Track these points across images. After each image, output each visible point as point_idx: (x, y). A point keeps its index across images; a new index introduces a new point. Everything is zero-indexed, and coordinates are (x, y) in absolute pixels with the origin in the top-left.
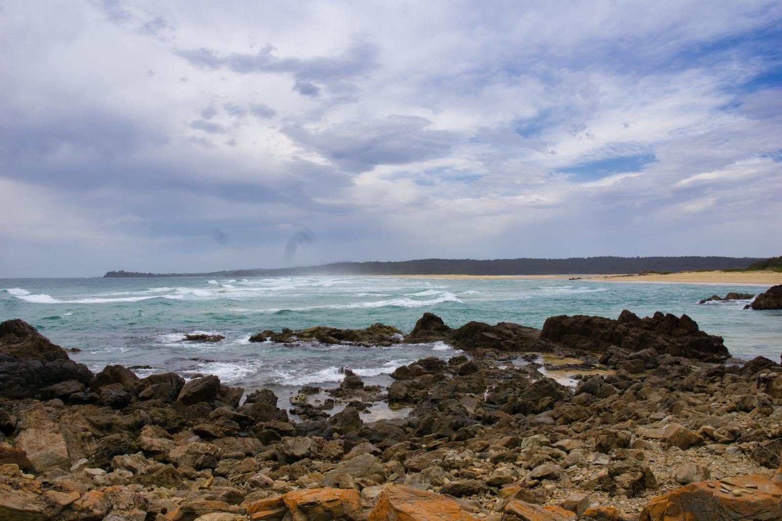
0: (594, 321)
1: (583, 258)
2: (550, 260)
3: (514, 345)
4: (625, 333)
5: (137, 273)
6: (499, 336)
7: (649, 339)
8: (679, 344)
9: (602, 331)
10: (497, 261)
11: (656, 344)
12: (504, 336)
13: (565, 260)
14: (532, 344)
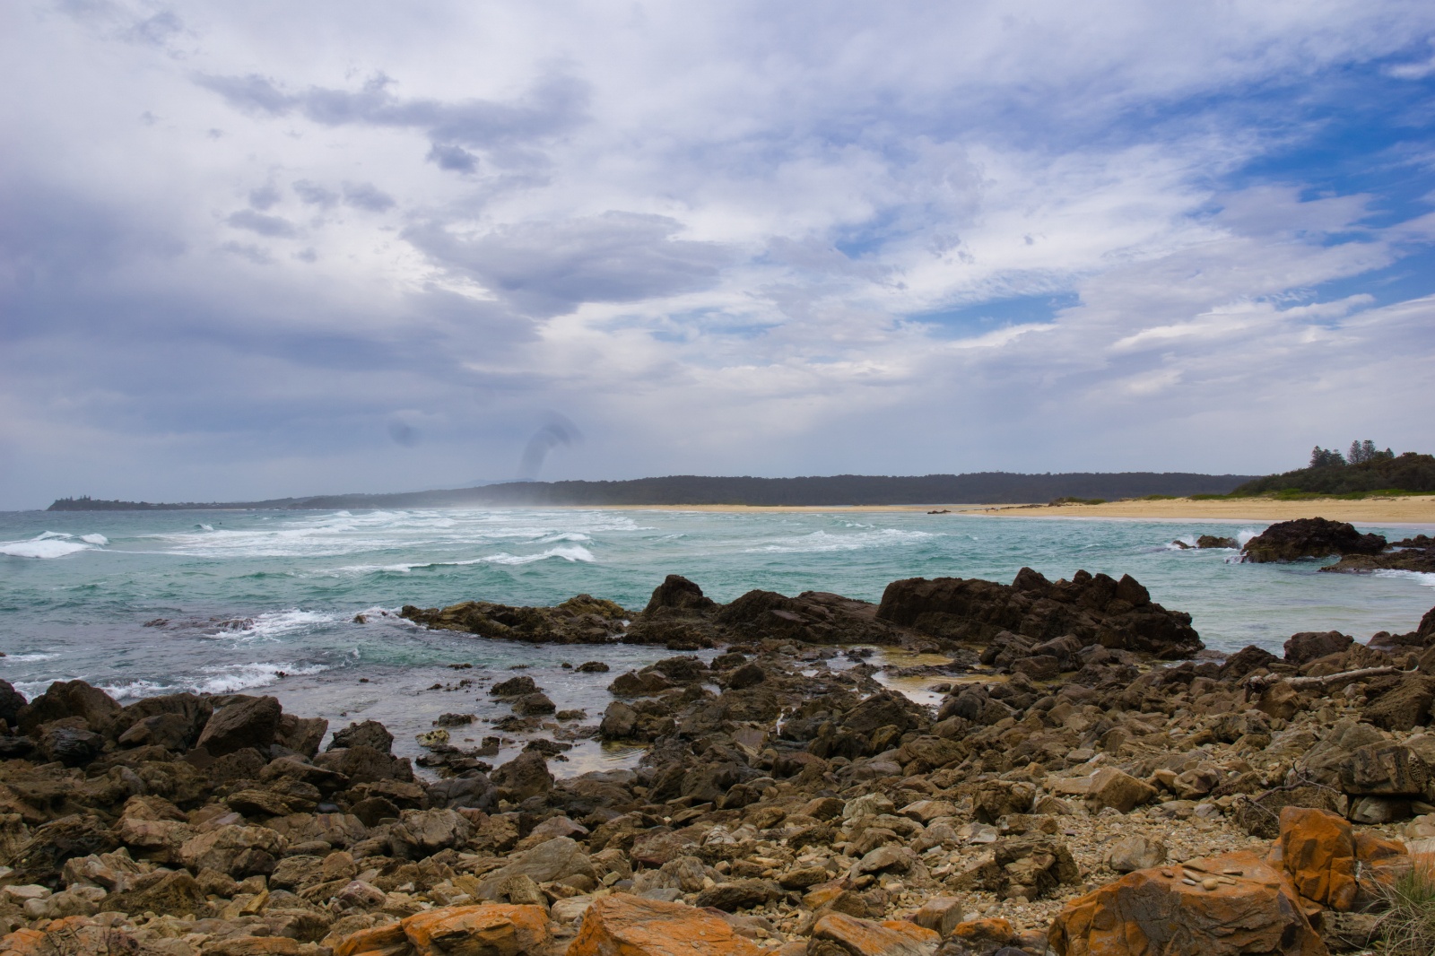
0: (972, 588)
1: (953, 476)
2: (894, 478)
3: (830, 632)
4: (1026, 609)
5: (117, 502)
6: (803, 617)
7: (1067, 618)
8: (1117, 627)
9: (985, 606)
10: (800, 480)
11: (1078, 628)
12: (811, 617)
13: (921, 478)
14: (862, 631)
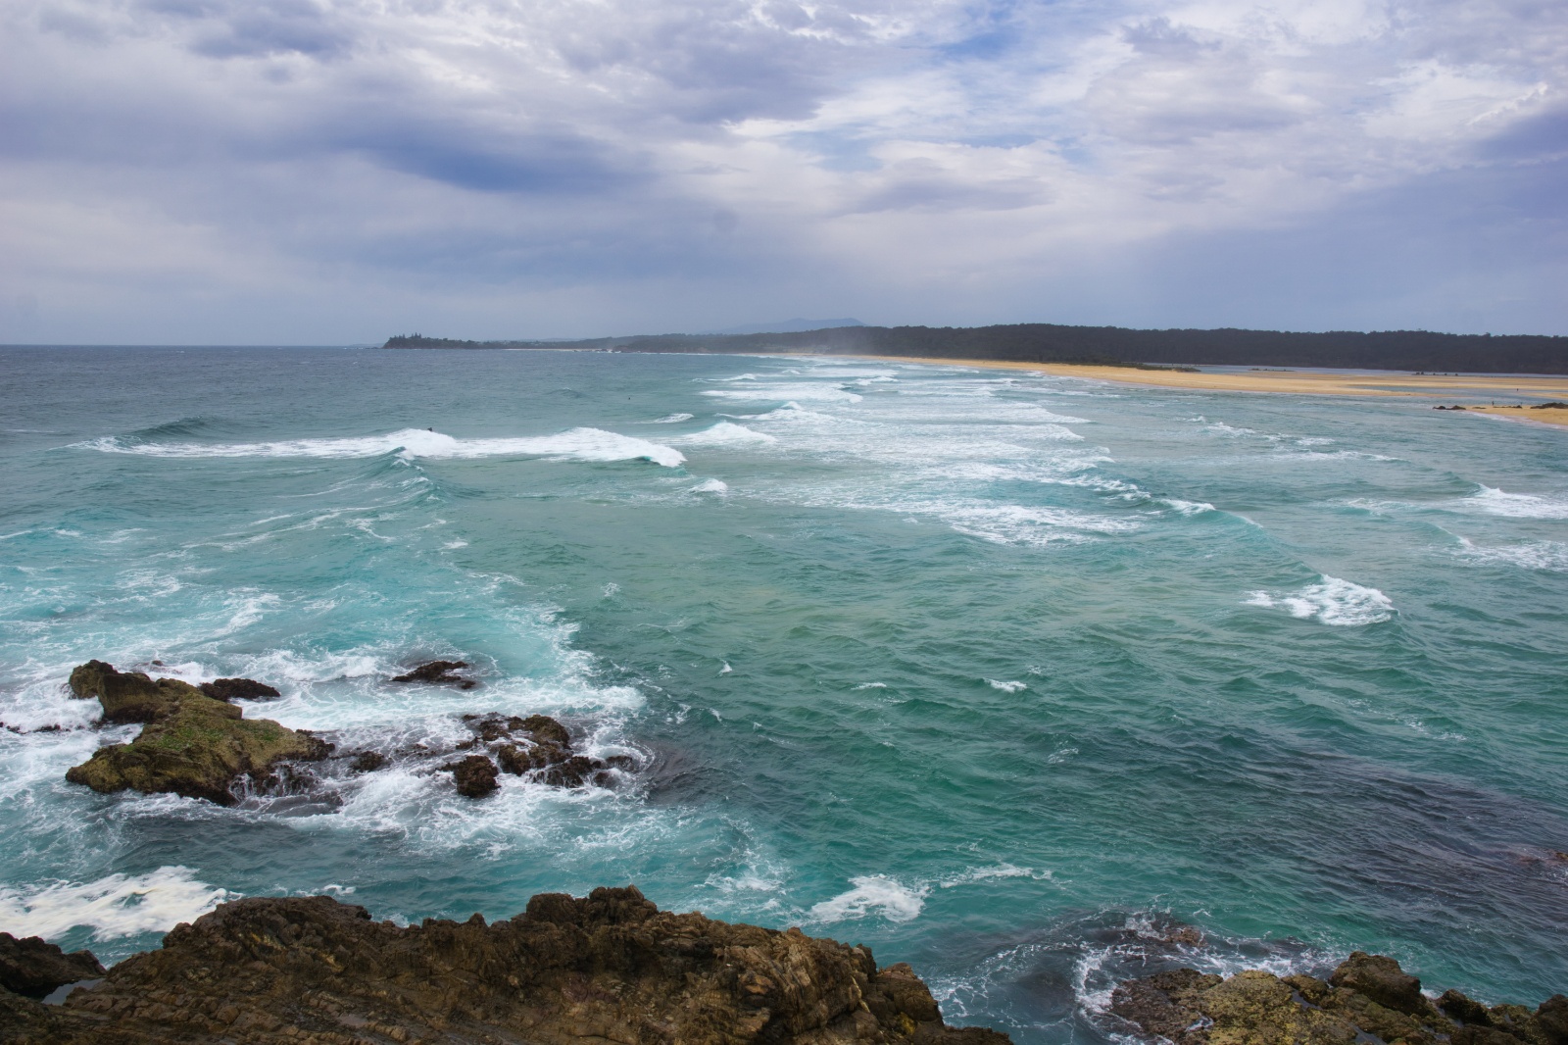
5: (445, 340)
13: (1321, 334)
